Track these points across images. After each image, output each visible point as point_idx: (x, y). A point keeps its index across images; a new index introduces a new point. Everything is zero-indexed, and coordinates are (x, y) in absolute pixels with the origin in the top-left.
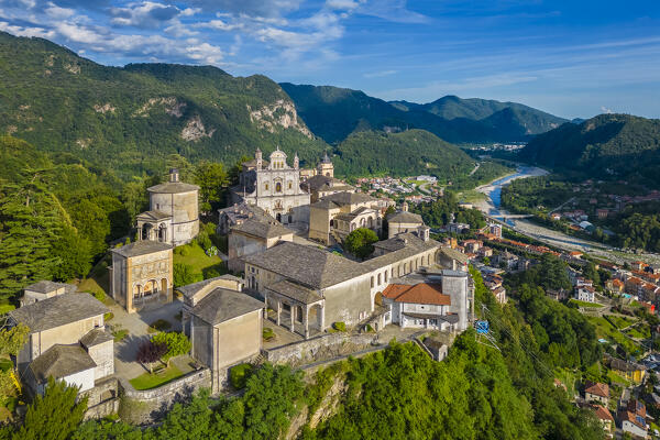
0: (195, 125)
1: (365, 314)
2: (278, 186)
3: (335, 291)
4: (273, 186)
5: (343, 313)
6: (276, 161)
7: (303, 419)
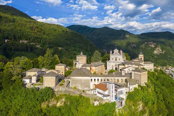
0: (158, 50)
1: (87, 88)
2: (116, 59)
3: (75, 78)
4: (114, 59)
5: (78, 85)
6: (116, 52)
7: (55, 103)
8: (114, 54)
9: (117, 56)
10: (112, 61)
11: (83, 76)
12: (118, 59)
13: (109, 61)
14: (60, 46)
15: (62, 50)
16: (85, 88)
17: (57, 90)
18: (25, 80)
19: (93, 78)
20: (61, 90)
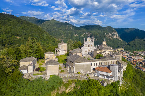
1: (88, 72)
2: (89, 45)
3: (79, 64)
4: (87, 46)
5: (81, 70)
6: (88, 40)
7: (64, 89)
8: (87, 41)
9: (89, 43)
10: (86, 47)
11: (85, 62)
12: (90, 46)
13: (83, 47)
14: (18, 36)
15: (20, 39)
16: (87, 72)
17: (63, 77)
18: (21, 70)
19: (93, 63)
20: (66, 77)
